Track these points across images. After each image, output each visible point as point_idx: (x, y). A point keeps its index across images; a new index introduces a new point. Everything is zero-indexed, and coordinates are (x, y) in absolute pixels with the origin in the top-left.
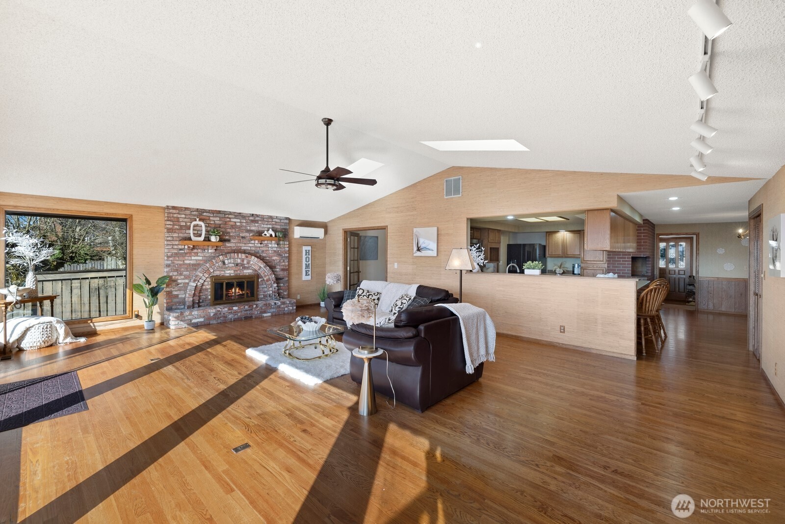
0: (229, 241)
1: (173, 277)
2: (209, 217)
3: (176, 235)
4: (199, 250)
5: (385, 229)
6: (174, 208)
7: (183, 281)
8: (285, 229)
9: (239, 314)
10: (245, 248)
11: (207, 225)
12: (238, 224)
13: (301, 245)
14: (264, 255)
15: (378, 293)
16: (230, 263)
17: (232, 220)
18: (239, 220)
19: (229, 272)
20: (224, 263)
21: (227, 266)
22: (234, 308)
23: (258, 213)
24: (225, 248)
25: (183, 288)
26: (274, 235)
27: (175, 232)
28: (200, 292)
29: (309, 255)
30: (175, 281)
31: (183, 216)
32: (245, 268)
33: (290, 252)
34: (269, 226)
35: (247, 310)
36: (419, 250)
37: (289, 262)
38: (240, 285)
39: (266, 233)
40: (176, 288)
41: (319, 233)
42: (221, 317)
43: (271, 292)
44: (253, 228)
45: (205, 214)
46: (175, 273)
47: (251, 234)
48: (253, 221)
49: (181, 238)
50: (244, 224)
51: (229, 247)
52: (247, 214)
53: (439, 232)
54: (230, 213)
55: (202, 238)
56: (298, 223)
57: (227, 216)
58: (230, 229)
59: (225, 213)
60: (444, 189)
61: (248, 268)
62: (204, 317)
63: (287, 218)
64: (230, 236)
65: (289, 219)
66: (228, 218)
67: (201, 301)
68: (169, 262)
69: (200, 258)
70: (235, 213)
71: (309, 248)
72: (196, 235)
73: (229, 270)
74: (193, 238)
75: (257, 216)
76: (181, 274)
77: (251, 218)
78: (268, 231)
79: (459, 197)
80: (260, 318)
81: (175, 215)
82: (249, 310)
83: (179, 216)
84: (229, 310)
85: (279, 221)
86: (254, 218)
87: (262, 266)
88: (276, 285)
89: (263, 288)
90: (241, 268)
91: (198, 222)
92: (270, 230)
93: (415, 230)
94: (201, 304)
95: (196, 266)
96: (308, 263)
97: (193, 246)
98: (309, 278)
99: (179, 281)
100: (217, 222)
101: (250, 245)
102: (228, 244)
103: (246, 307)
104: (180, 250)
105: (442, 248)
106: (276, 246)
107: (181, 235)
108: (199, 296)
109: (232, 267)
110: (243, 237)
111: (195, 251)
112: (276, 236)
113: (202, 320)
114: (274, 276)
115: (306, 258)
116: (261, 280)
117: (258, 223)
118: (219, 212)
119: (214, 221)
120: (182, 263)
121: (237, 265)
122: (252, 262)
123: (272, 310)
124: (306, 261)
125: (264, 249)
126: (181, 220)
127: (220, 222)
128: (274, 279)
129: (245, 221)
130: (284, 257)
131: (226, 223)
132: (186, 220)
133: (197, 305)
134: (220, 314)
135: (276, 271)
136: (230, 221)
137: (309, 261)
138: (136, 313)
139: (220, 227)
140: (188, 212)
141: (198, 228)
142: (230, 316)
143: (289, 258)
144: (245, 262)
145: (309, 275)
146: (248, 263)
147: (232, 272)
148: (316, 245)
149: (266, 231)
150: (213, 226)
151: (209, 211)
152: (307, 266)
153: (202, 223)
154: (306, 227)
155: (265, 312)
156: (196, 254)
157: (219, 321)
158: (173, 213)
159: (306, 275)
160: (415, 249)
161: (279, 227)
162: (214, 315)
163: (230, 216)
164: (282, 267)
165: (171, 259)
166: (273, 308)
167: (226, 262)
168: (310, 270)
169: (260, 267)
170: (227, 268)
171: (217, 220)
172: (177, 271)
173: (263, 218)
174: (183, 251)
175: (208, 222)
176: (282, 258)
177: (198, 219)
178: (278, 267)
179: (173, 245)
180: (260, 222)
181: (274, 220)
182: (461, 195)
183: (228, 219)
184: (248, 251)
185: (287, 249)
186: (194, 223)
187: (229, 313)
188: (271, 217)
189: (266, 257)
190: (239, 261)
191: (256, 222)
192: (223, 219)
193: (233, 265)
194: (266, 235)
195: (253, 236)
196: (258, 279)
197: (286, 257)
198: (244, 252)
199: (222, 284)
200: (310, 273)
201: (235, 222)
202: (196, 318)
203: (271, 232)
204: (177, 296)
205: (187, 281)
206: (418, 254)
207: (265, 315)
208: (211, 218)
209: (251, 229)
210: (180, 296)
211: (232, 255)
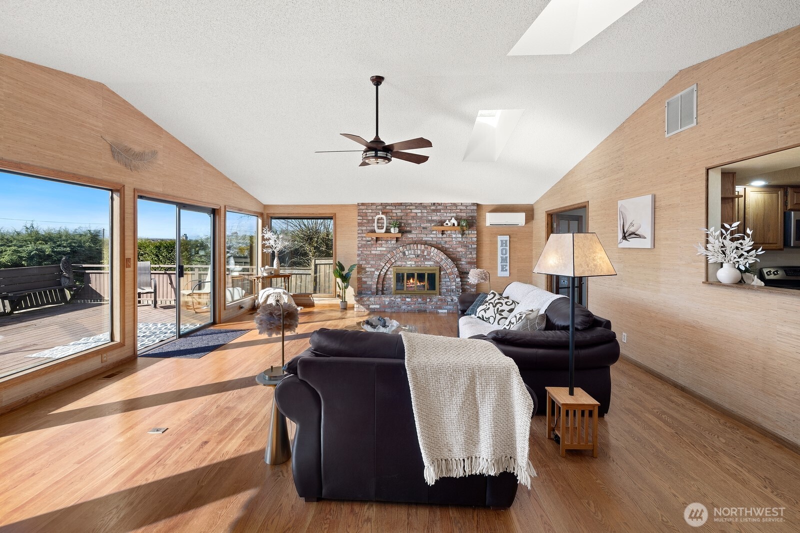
0: (410, 232)
1: (363, 265)
2: (392, 210)
3: (364, 228)
4: (383, 242)
5: (585, 207)
6: (363, 204)
7: (371, 270)
8: (472, 217)
9: (412, 306)
10: (426, 239)
11: (390, 217)
12: (419, 215)
13: (496, 234)
14: (447, 246)
15: (513, 302)
16: (411, 254)
17: (413, 211)
18: (420, 211)
19: (410, 263)
20: (404, 253)
21: (408, 257)
22: (407, 299)
23: (440, 202)
24: (407, 239)
25: (370, 276)
26: (456, 225)
27: (364, 226)
28: (384, 280)
29: (506, 246)
30: (364, 269)
31: (370, 211)
32: (426, 259)
33: (479, 243)
34: (452, 215)
35: (420, 303)
36: (624, 238)
37: (477, 254)
38: (421, 277)
39: (447, 222)
40: (365, 276)
41: (519, 219)
42: (395, 307)
43: (454, 287)
44: (434, 218)
45: (388, 207)
46: (364, 262)
47: (433, 225)
48: (434, 211)
49: (368, 231)
50: (425, 214)
51: (410, 238)
52: (428, 204)
53: (657, 204)
54: (411, 204)
55: (384, 231)
56: (490, 209)
57: (408, 207)
58: (411, 220)
59: (406, 205)
60: (664, 122)
61: (429, 259)
62: (380, 304)
63: (474, 204)
64: (411, 227)
65: (478, 205)
66: (409, 209)
67: (385, 289)
68: (360, 252)
69: (384, 249)
70: (415, 203)
71: (507, 238)
72: (380, 228)
73: (411, 261)
74: (377, 231)
75: (439, 204)
76: (368, 264)
77: (433, 208)
78: (449, 220)
79: (692, 128)
80: (434, 313)
81: (364, 211)
82: (423, 303)
83: (367, 211)
84: (402, 300)
85: (464, 208)
86: (436, 207)
87: (443, 258)
88: (459, 280)
89: (446, 282)
90: (422, 259)
91: (381, 216)
92: (453, 218)
93: (620, 203)
94: (385, 292)
95: (380, 257)
96: (504, 256)
97: (376, 238)
98: (507, 274)
99: (367, 269)
100: (399, 214)
101: (432, 236)
102: (409, 236)
103: (420, 300)
104: (368, 241)
105: (660, 234)
106: (460, 236)
107: (369, 228)
108: (383, 284)
109: (413, 258)
110: (424, 228)
111: (380, 242)
112: (458, 225)
113: (378, 306)
114: (456, 269)
115: (502, 250)
116: (444, 273)
117: (440, 212)
118: (401, 204)
119: (396, 213)
120: (369, 253)
121: (418, 257)
122: (432, 254)
123: (449, 307)
124: (502, 254)
125: (447, 239)
126: (368, 214)
127: (402, 214)
128: (457, 273)
129: (426, 211)
130: (471, 248)
131: (407, 214)
132: (372, 214)
133: (380, 293)
134: (395, 303)
135: (461, 264)
136: (411, 212)
137: (506, 254)
138: (338, 293)
139: (401, 219)
140: (374, 207)
141: (381, 221)
142: (403, 307)
143: (478, 250)
144: (425, 254)
145: (506, 270)
146: (429, 254)
147: (413, 263)
148: (517, 234)
149: (447, 221)
150: (395, 218)
151: (392, 205)
152: (504, 260)
153: (384, 216)
154: (502, 212)
155: (441, 308)
156: (381, 245)
157: (393, 310)
158: (362, 209)
159: (502, 270)
160: (620, 235)
161: (465, 215)
162: (388, 303)
163: (411, 207)
164: (469, 260)
165: (361, 249)
166: (450, 305)
167: (407, 252)
168: (508, 264)
169: (442, 259)
170: (408, 259)
171: (398, 212)
172: (365, 260)
173: (445, 206)
174: (370, 243)
175: (390, 215)
176: (468, 249)
177: (381, 213)
178: (463, 259)
179: (362, 237)
180: (442, 211)
181: (458, 208)
182: (695, 124)
183: (409, 211)
184: (429, 242)
185: (475, 239)
186: (378, 216)
187: (403, 303)
188: (455, 205)
189: (449, 248)
190: (419, 252)
191: (439, 211)
192: (404, 211)
193: (414, 256)
194: (447, 224)
195: (435, 225)
196: (440, 271)
197: (474, 248)
198: (425, 243)
199: (403, 275)
200: (508, 268)
201: (416, 213)
202: (373, 304)
203: (454, 221)
204: (365, 282)
205: (373, 270)
206: (625, 244)
207: (440, 311)
208: (394, 211)
209: (433, 219)
210: (368, 283)
211: (412, 246)
